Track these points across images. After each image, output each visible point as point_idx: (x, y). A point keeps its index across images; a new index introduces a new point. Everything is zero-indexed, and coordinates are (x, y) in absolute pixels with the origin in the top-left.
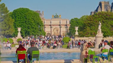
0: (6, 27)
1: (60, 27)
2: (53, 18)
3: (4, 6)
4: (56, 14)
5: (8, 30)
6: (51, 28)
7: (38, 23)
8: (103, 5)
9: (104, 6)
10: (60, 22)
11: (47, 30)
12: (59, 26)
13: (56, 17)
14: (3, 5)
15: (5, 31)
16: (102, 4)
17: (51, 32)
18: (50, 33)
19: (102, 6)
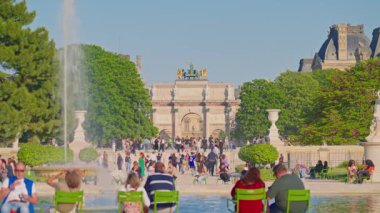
0: (49, 107)
1: (205, 111)
2: (179, 80)
3: (45, 36)
4: (191, 66)
5: (56, 118)
6: (174, 111)
8: (342, 36)
9: (345, 41)
10: (204, 94)
11: (161, 119)
12: (201, 108)
13: (191, 75)
14: (43, 33)
15: (46, 121)
16: (340, 35)
17: (174, 125)
19: (340, 41)
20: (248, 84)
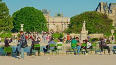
0: (5, 23)
1: (62, 24)
2: (56, 16)
4: (59, 13)
5: (8, 26)
6: (54, 24)
7: (42, 21)
9: (103, 7)
10: (62, 20)
12: (61, 24)
16: (101, 5)
18: (53, 29)
19: (101, 7)
20: (72, 17)
